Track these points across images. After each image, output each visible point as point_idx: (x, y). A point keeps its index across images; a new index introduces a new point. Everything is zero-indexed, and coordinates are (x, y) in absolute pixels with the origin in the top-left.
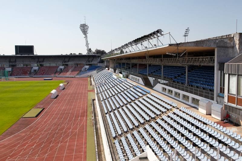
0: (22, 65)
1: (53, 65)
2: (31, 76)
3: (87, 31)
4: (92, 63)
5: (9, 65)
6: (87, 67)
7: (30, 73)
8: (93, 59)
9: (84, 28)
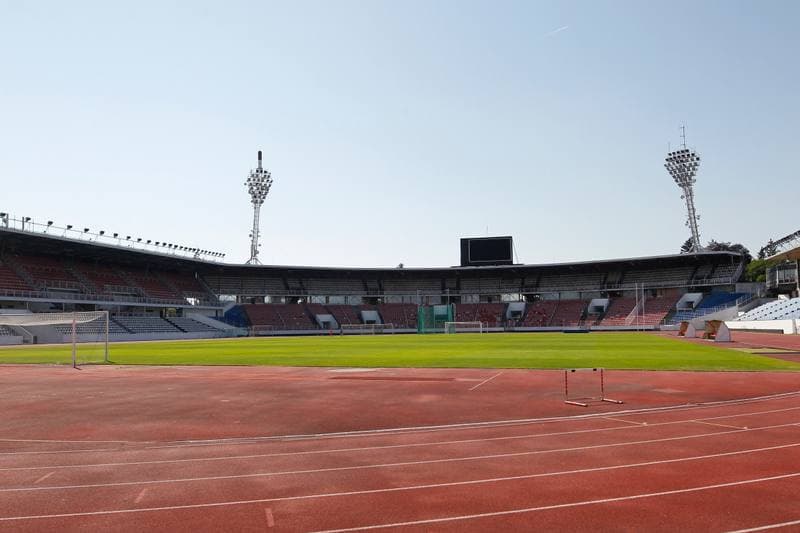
0: (476, 299)
1: (570, 295)
2: (507, 329)
3: (692, 174)
4: (714, 282)
5: (442, 297)
6: (695, 297)
7: (504, 320)
8: (713, 272)
9: (682, 167)
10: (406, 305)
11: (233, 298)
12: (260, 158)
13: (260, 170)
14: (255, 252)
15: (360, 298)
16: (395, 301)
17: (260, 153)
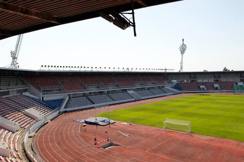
5: (241, 80)
10: (228, 82)
11: (175, 81)
12: (183, 41)
13: (183, 44)
14: (182, 68)
15: (213, 80)
16: (224, 81)
17: (183, 39)
